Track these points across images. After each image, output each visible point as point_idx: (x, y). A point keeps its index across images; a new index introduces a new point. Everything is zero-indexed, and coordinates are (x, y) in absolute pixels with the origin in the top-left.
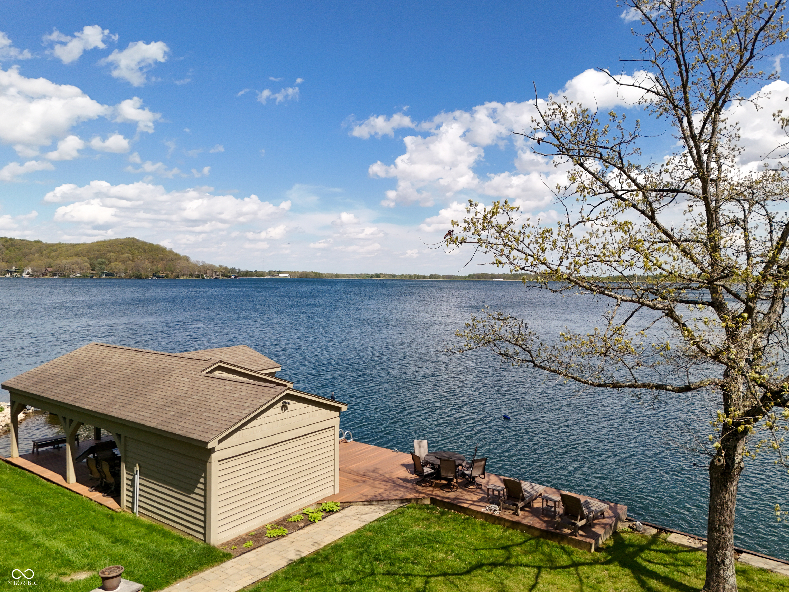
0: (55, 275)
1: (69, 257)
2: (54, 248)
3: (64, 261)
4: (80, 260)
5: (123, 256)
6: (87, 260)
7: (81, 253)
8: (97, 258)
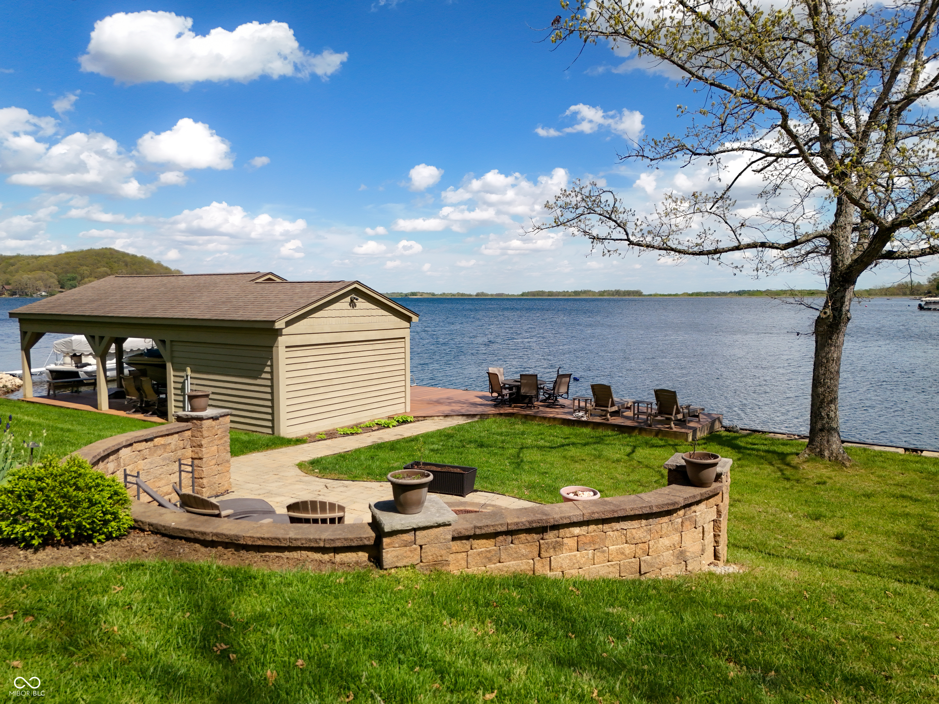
0: (14, 294)
1: (31, 271)
2: (12, 261)
3: (25, 276)
4: (44, 275)
5: (99, 270)
6: (54, 275)
7: (47, 267)
8: (67, 272)
